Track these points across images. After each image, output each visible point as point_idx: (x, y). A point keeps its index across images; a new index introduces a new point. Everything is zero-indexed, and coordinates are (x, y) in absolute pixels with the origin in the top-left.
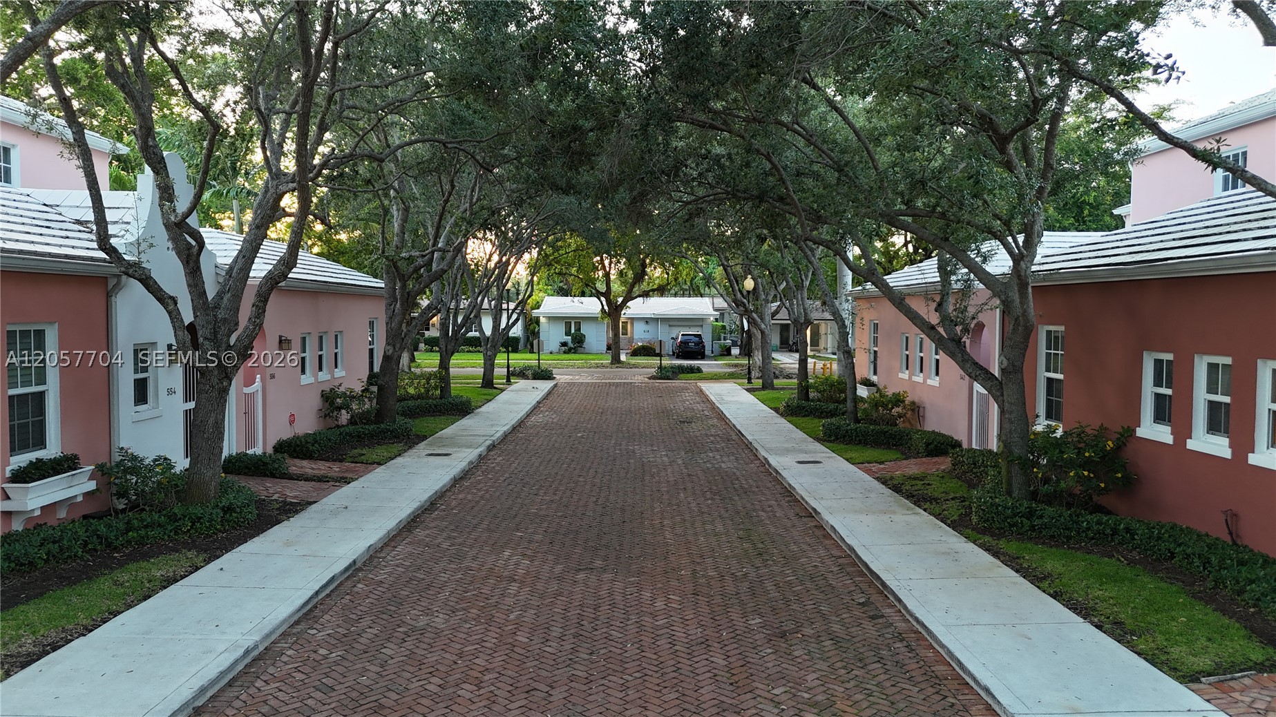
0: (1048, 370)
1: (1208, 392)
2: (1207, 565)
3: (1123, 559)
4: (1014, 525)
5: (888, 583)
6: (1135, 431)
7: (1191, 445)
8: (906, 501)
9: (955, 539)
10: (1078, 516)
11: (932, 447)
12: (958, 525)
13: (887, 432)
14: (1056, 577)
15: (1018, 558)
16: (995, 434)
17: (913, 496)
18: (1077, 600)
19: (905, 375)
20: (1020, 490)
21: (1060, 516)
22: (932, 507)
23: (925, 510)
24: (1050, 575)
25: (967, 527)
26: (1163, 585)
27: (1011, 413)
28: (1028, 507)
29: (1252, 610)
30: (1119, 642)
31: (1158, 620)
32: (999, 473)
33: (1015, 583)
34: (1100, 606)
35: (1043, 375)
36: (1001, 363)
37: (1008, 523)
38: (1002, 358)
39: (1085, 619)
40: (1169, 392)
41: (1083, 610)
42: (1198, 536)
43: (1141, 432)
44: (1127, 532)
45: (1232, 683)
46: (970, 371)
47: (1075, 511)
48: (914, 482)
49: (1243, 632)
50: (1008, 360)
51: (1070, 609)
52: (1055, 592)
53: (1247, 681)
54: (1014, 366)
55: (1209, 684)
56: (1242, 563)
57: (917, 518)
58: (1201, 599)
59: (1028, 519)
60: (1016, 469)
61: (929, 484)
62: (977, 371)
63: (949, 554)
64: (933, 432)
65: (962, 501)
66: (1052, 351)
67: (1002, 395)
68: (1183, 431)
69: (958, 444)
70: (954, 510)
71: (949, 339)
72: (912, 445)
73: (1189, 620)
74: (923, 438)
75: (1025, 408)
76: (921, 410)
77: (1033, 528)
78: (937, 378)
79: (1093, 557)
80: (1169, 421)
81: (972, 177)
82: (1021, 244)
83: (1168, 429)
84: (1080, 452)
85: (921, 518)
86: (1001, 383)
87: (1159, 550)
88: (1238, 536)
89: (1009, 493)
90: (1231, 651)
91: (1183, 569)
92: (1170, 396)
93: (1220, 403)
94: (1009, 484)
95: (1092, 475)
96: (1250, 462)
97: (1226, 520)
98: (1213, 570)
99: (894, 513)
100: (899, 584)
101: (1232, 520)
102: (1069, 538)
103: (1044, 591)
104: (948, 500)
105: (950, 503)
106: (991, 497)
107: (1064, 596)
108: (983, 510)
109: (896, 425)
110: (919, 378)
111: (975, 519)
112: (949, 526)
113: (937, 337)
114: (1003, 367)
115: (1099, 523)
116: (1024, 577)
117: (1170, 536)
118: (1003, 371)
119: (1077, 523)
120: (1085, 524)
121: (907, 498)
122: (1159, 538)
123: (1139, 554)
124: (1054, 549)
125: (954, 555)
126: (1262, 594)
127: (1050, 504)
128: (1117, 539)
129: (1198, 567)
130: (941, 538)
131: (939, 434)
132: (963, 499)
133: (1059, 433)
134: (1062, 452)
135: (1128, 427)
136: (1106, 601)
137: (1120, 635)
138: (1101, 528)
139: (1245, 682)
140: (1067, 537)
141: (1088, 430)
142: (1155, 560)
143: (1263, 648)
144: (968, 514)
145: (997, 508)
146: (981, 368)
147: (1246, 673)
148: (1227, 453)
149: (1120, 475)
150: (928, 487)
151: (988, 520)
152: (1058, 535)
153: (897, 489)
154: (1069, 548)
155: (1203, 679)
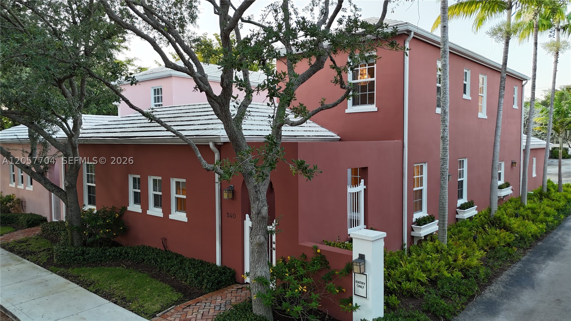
0: (88, 182)
1: (154, 191)
2: (157, 262)
3: (124, 266)
4: (76, 260)
5: (8, 309)
6: (127, 208)
7: (149, 212)
8: (17, 256)
9: (45, 274)
10: (104, 250)
11: (31, 222)
12: (47, 265)
13: (4, 217)
14: (96, 282)
15: (78, 277)
16: (64, 216)
17: (21, 253)
18: (106, 292)
19: (13, 185)
20: (77, 242)
21: (97, 252)
22: (32, 257)
23: (28, 260)
24: (93, 282)
25: (51, 265)
26: (141, 274)
27: (71, 207)
28: (82, 250)
29: (173, 277)
30: (124, 308)
31: (139, 292)
32: (67, 233)
33: (77, 291)
34: (116, 292)
35: (86, 184)
36: (65, 184)
37: (73, 260)
38: (66, 181)
39: (109, 300)
40: (139, 191)
41: (107, 296)
42: (153, 250)
43: (130, 208)
44: (126, 253)
45: (167, 314)
46: (49, 188)
47: (104, 248)
48: (21, 245)
49: (170, 289)
50: (69, 182)
51: (103, 297)
52: (96, 290)
53: (172, 311)
54: (72, 185)
55: (160, 316)
56: (168, 259)
57: (24, 265)
58: (155, 277)
59: (82, 256)
60: (75, 233)
61: (30, 244)
62: (53, 188)
63: (42, 283)
64: (31, 214)
65: (48, 251)
66: (90, 174)
67: (67, 199)
68: (145, 208)
69: (45, 220)
70: (44, 256)
71: (37, 173)
72: (19, 222)
73: (151, 289)
74: (25, 219)
75: (78, 204)
76: (23, 203)
77: (84, 260)
78: (32, 186)
79: (113, 268)
80: (140, 203)
81: (44, 101)
82: (71, 129)
83: (139, 206)
84: (104, 220)
85: (27, 265)
86: (66, 193)
87: (139, 259)
88: (167, 247)
89: (72, 245)
90: (166, 298)
91: (148, 265)
92: (140, 193)
93: (158, 195)
94: (72, 240)
95: (110, 230)
96: (170, 218)
97: (162, 242)
98: (159, 264)
99: (10, 265)
100: (15, 308)
101: (164, 241)
102: (101, 261)
103: (91, 291)
104: (40, 252)
105: (42, 253)
106: (63, 248)
107: (100, 291)
108: (60, 256)
109: (9, 212)
110: (21, 187)
111: (55, 260)
112: (42, 266)
113: (30, 172)
114: (66, 186)
115: (114, 252)
116: (81, 286)
117: (142, 252)
118: (66, 187)
119: (104, 253)
120: (108, 253)
121: (18, 254)
122: (138, 254)
123: (131, 262)
124: (95, 268)
125: (45, 283)
126: (176, 271)
127: (92, 247)
128: (122, 257)
129: (153, 263)
130: (38, 274)
131: (34, 215)
132: (49, 250)
133: (95, 212)
134: (96, 222)
135: (124, 206)
136: (118, 289)
137: (124, 304)
138: (115, 254)
139: (172, 312)
140: (100, 260)
141: (108, 209)
142: (137, 263)
143: (177, 294)
144: (52, 258)
145: (67, 254)
146: (55, 186)
147: (172, 307)
148: (161, 215)
149: (122, 228)
150: (29, 246)
151: (62, 260)
152: (97, 261)
153: (11, 250)
154: (101, 265)
155: (157, 315)
